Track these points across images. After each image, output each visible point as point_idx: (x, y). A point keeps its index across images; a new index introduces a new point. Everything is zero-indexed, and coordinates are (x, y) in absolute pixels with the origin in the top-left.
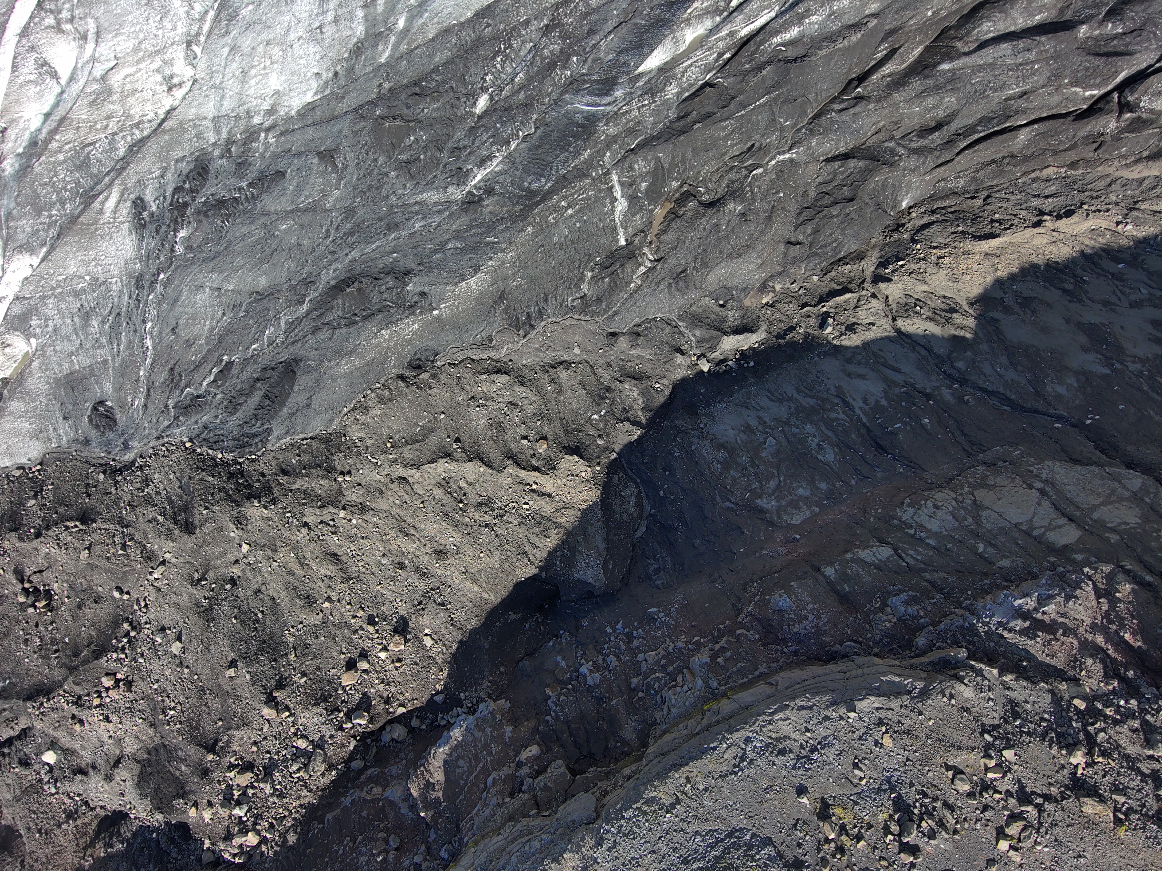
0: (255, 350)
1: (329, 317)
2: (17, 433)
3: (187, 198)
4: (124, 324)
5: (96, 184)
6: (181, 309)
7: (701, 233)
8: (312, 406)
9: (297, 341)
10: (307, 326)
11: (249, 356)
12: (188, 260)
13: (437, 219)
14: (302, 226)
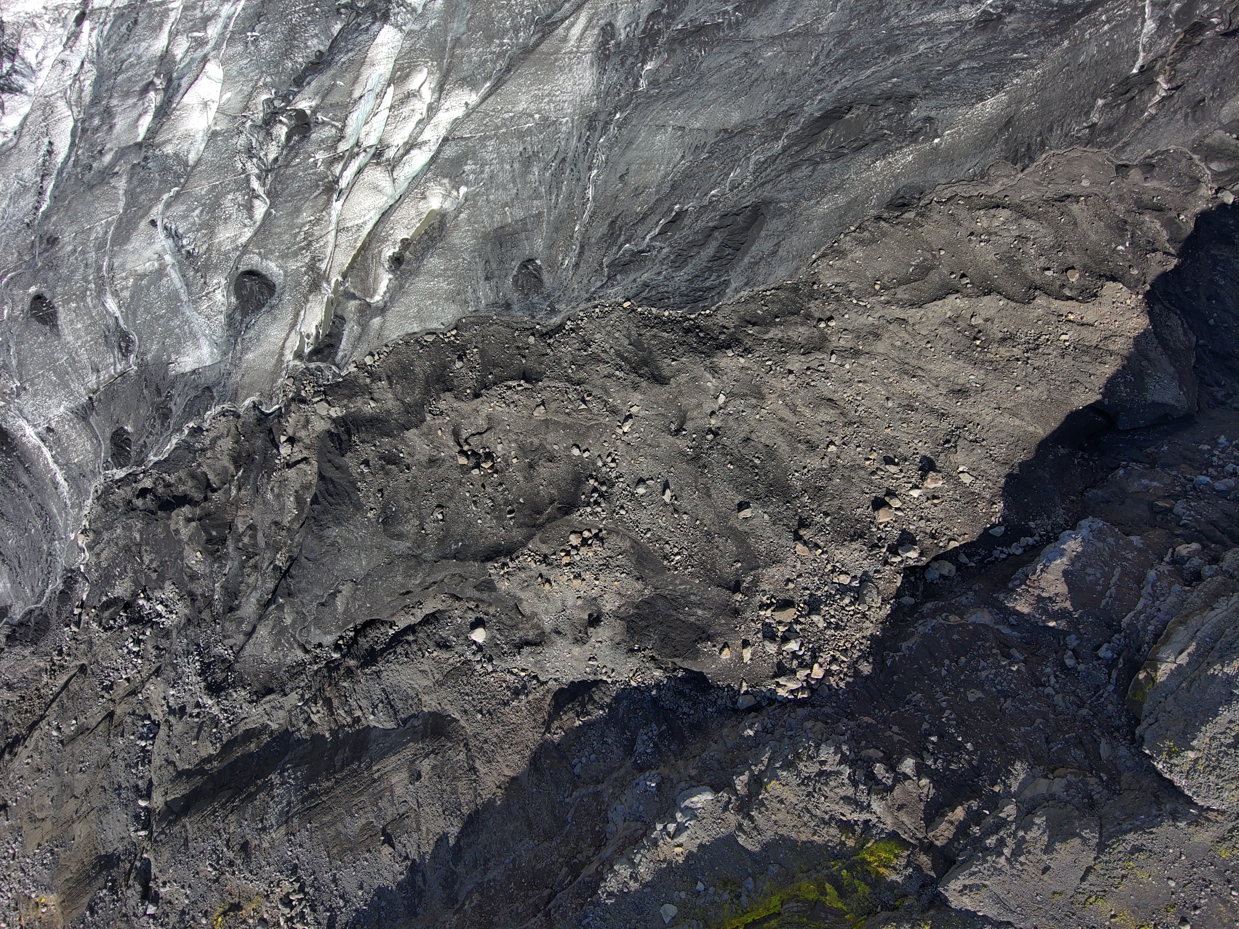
0: (713, 196)
1: (811, 152)
2: (431, 295)
3: (661, 25)
4: (568, 171)
5: (554, 11)
6: (635, 153)
7: (1222, 61)
8: (780, 253)
9: (767, 182)
10: (781, 164)
11: (706, 202)
12: (651, 97)
13: (947, 40)
14: (789, 52)
